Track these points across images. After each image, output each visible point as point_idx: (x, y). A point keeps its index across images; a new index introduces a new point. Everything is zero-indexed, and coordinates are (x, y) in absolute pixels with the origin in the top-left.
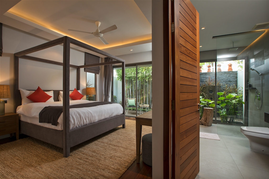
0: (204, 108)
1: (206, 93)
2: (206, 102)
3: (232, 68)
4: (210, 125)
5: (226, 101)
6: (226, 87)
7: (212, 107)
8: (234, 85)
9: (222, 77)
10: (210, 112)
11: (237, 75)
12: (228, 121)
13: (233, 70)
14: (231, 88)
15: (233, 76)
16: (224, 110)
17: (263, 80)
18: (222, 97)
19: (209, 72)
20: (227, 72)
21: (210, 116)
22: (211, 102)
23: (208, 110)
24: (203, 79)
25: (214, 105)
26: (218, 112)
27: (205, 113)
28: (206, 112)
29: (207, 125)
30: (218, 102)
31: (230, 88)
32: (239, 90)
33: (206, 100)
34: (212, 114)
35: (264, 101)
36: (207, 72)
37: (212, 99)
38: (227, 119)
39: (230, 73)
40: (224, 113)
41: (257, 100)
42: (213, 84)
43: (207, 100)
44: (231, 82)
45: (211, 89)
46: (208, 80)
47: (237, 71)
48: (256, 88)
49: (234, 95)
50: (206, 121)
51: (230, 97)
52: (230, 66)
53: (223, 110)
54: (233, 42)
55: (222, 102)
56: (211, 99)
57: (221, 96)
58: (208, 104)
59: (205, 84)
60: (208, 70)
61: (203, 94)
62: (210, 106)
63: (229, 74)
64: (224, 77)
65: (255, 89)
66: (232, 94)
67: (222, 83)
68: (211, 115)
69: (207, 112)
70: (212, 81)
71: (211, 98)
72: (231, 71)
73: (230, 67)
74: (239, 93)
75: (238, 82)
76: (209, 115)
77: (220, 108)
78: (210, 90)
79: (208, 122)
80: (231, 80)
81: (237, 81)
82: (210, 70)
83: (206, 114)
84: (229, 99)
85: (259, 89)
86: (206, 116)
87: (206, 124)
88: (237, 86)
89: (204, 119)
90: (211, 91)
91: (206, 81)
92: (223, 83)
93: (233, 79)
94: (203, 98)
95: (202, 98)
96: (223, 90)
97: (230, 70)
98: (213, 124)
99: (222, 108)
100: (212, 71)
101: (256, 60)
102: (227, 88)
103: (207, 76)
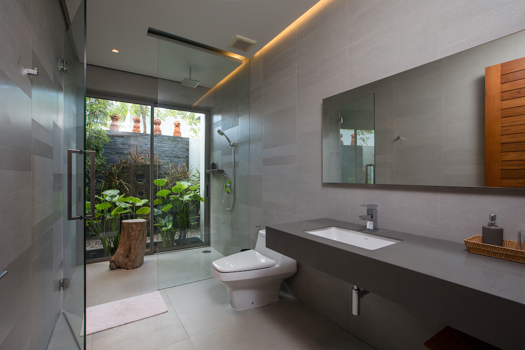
0: (124, 221)
1: (128, 182)
2: (128, 205)
3: (181, 132)
4: (139, 265)
5: (172, 197)
6: (170, 168)
7: (142, 216)
8: (184, 164)
9: (163, 147)
10: (139, 231)
11: (188, 145)
12: (176, 241)
13: (183, 136)
14: (179, 169)
15: (182, 147)
16: (169, 218)
17: (237, 156)
18: (164, 190)
19: (137, 132)
20: (172, 138)
21: (138, 242)
22: (140, 203)
23: (134, 226)
24: (121, 146)
25: (148, 210)
26: (156, 224)
27: (125, 236)
28: (129, 233)
29: (131, 266)
30: (156, 202)
31: (177, 169)
32: (192, 174)
33: (128, 199)
34: (143, 234)
35: (238, 196)
36: (131, 132)
37: (142, 194)
38: (173, 237)
39: (178, 140)
40: (169, 225)
41: (225, 194)
42: (144, 160)
43: (131, 199)
44: (179, 158)
45: (139, 172)
46: (133, 150)
47: (188, 139)
48: (224, 169)
49: (185, 185)
50: (127, 257)
51: (180, 189)
52: (178, 125)
53: (167, 218)
54: (190, 68)
55: (166, 201)
56: (141, 196)
57: (163, 188)
58: (134, 208)
59: (127, 159)
60: (134, 127)
61: (120, 184)
62: (138, 212)
63: (175, 143)
64: (167, 147)
65: (222, 171)
66: (182, 183)
67: (163, 159)
68: (141, 238)
69: (131, 231)
70: (142, 153)
71: (139, 193)
72: (179, 136)
73: (178, 128)
74: (192, 179)
75: (189, 160)
76: (137, 239)
77: (159, 216)
78: (138, 175)
79: (133, 257)
80: (179, 153)
81: (188, 157)
82: (139, 127)
83: (129, 236)
84: (177, 194)
85: (229, 172)
86: (128, 244)
87: (128, 264)
88: (188, 165)
89: (122, 252)
90: (140, 177)
91: (130, 154)
92: (165, 159)
93: (183, 152)
94: (120, 194)
95: (118, 196)
96: (165, 174)
97: (177, 135)
98: (146, 258)
99: (164, 215)
100: (142, 132)
101: (225, 117)
102: (171, 171)
103: (132, 142)
